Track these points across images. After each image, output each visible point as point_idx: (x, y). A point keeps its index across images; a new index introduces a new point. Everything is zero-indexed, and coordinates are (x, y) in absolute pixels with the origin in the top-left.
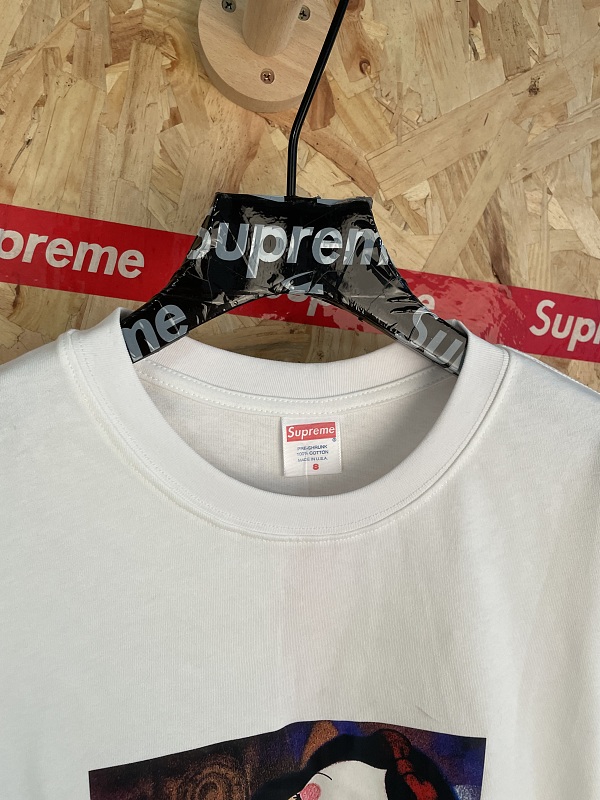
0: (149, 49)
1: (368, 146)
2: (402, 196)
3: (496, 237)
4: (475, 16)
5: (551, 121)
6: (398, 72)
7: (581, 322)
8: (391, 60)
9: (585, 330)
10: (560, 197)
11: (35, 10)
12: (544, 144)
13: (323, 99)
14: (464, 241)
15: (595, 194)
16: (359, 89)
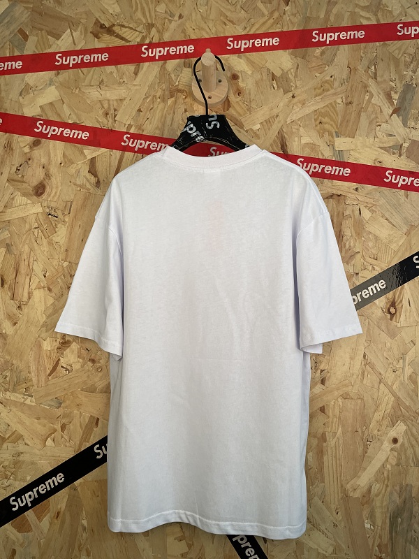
0: (179, 94)
1: (241, 116)
2: (251, 129)
3: (282, 140)
4: (274, 77)
5: (300, 105)
6: (250, 95)
8: (248, 92)
10: (304, 127)
11: (151, 86)
12: (298, 113)
13: (227, 103)
14: (271, 141)
15: (316, 126)
16: (238, 100)
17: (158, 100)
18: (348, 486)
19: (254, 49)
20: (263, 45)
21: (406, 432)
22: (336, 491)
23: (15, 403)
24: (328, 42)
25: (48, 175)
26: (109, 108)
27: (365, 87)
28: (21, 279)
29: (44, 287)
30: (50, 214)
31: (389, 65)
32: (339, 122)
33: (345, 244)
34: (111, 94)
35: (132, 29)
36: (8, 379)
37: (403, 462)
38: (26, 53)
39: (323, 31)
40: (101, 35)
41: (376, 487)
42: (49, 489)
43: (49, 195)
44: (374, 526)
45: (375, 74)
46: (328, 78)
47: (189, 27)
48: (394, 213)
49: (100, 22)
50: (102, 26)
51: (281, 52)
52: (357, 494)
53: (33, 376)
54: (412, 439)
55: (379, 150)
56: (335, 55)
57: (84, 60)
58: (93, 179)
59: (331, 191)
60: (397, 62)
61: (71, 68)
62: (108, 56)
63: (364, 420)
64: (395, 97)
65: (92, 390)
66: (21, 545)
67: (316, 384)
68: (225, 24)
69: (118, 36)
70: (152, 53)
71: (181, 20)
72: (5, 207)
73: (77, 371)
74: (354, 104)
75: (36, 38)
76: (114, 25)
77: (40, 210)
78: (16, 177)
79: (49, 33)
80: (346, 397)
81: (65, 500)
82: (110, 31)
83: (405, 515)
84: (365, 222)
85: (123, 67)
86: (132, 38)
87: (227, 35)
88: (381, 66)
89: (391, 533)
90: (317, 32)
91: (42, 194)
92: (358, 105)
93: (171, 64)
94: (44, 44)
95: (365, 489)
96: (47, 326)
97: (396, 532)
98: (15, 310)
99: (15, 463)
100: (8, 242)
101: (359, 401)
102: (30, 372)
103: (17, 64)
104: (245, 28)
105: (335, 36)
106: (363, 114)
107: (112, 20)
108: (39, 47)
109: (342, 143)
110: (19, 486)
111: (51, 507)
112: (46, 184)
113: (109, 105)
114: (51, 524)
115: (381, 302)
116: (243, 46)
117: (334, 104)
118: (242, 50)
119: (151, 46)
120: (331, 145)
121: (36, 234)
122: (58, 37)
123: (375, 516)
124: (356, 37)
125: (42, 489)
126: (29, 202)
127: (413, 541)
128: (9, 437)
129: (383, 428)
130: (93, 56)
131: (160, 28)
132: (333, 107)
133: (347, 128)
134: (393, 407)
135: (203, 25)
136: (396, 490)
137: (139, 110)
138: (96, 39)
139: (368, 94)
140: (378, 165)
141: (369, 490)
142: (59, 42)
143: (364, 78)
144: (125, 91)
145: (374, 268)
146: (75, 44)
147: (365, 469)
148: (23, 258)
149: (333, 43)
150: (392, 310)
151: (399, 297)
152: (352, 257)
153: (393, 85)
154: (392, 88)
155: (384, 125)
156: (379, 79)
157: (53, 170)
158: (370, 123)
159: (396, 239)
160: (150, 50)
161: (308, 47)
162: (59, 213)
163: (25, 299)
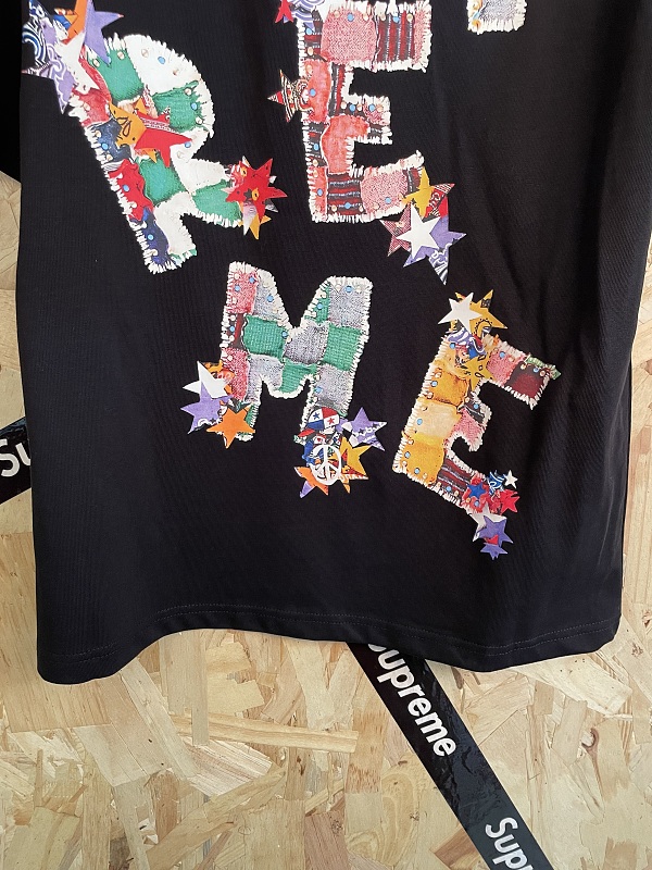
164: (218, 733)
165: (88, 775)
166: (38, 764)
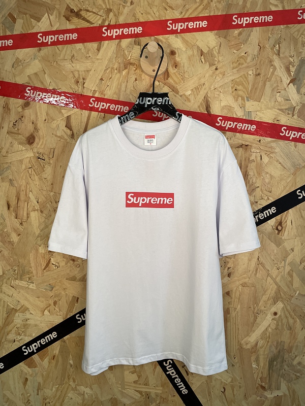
0: (131, 66)
1: (177, 84)
2: (184, 94)
3: (207, 103)
4: (202, 53)
5: (221, 76)
6: (184, 67)
7: (229, 122)
8: (182, 65)
9: (230, 124)
10: (223, 93)
11: (110, 60)
12: (219, 81)
13: (167, 74)
14: (199, 104)
15: (232, 92)
16: (175, 71)
17: (116, 71)
18: (243, 342)
19: (187, 30)
20: (195, 27)
21: (283, 308)
22: (235, 344)
23: (22, 288)
24: (244, 25)
25: (36, 129)
26: (79, 77)
27: (271, 62)
28: (21, 204)
29: (37, 210)
30: (39, 158)
31: (290, 44)
32: (250, 89)
33: (249, 181)
34: (80, 67)
35: (94, 13)
36: (16, 272)
37: (280, 327)
38: (15, 33)
39: (241, 15)
40: (71, 18)
41: (261, 343)
42: (47, 341)
43: (38, 144)
44: (259, 367)
45: (279, 51)
46: (243, 54)
47: (138, 11)
48: (286, 159)
49: (70, 8)
50: (72, 11)
51: (208, 33)
52: (249, 347)
53: (33, 270)
54: (287, 313)
55: (278, 111)
56: (249, 35)
57: (59, 38)
58: (69, 132)
59: (241, 142)
60: (295, 41)
61: (49, 45)
62: (77, 36)
63: (256, 300)
64: (293, 69)
65: (73, 279)
66: (31, 376)
67: (224, 277)
68: (166, 9)
69: (84, 19)
70: (110, 33)
71: (132, 6)
72: (7, 152)
73: (63, 266)
74: (261, 75)
75: (22, 21)
76: (81, 10)
77: (32, 155)
78: (13, 130)
79: (32, 17)
80: (244, 285)
81: (58, 348)
82: (78, 15)
83: (279, 360)
84: (264, 165)
85: (89, 45)
86: (95, 21)
87: (168, 18)
88: (283, 45)
89: (269, 370)
90: (237, 16)
91: (33, 143)
92: (264, 76)
93: (125, 42)
94: (28, 26)
95: (253, 344)
96: (41, 236)
97: (272, 370)
98: (18, 225)
99: (25, 326)
100: (11, 177)
101: (253, 288)
102: (31, 267)
103: (9, 42)
104: (182, 13)
105: (250, 20)
106: (268, 83)
107: (79, 6)
108: (24, 28)
109: (251, 105)
110: (28, 339)
111: (49, 352)
112: (35, 136)
113: (79, 75)
114: (49, 363)
115: (272, 222)
116: (180, 28)
117: (246, 75)
118: (179, 31)
119: (110, 27)
120: (243, 107)
121: (30, 172)
122: (38, 19)
123: (259, 360)
124: (266, 21)
125: (43, 341)
126: (24, 149)
127: (283, 376)
128: (19, 309)
129: (268, 306)
130: (65, 35)
131: (116, 13)
132: (246, 78)
133: (255, 94)
134: (275, 293)
135: (149, 10)
136: (273, 345)
137: (102, 79)
138: (68, 22)
139: (272, 67)
140: (276, 122)
141: (256, 344)
142: (39, 24)
143: (271, 54)
144: (90, 64)
145: (268, 199)
146: (52, 26)
147: (254, 331)
148: (22, 189)
149: (248, 25)
150: (279, 227)
151: (285, 219)
152: (254, 190)
153: (292, 60)
154: (290, 63)
155: (282, 92)
156: (281, 55)
157: (40, 125)
158: (273, 90)
159: (285, 178)
160: (109, 31)
161: (229, 29)
162: (46, 157)
163: (25, 218)
164: (127, 387)
165: (95, 398)
166: (83, 395)
